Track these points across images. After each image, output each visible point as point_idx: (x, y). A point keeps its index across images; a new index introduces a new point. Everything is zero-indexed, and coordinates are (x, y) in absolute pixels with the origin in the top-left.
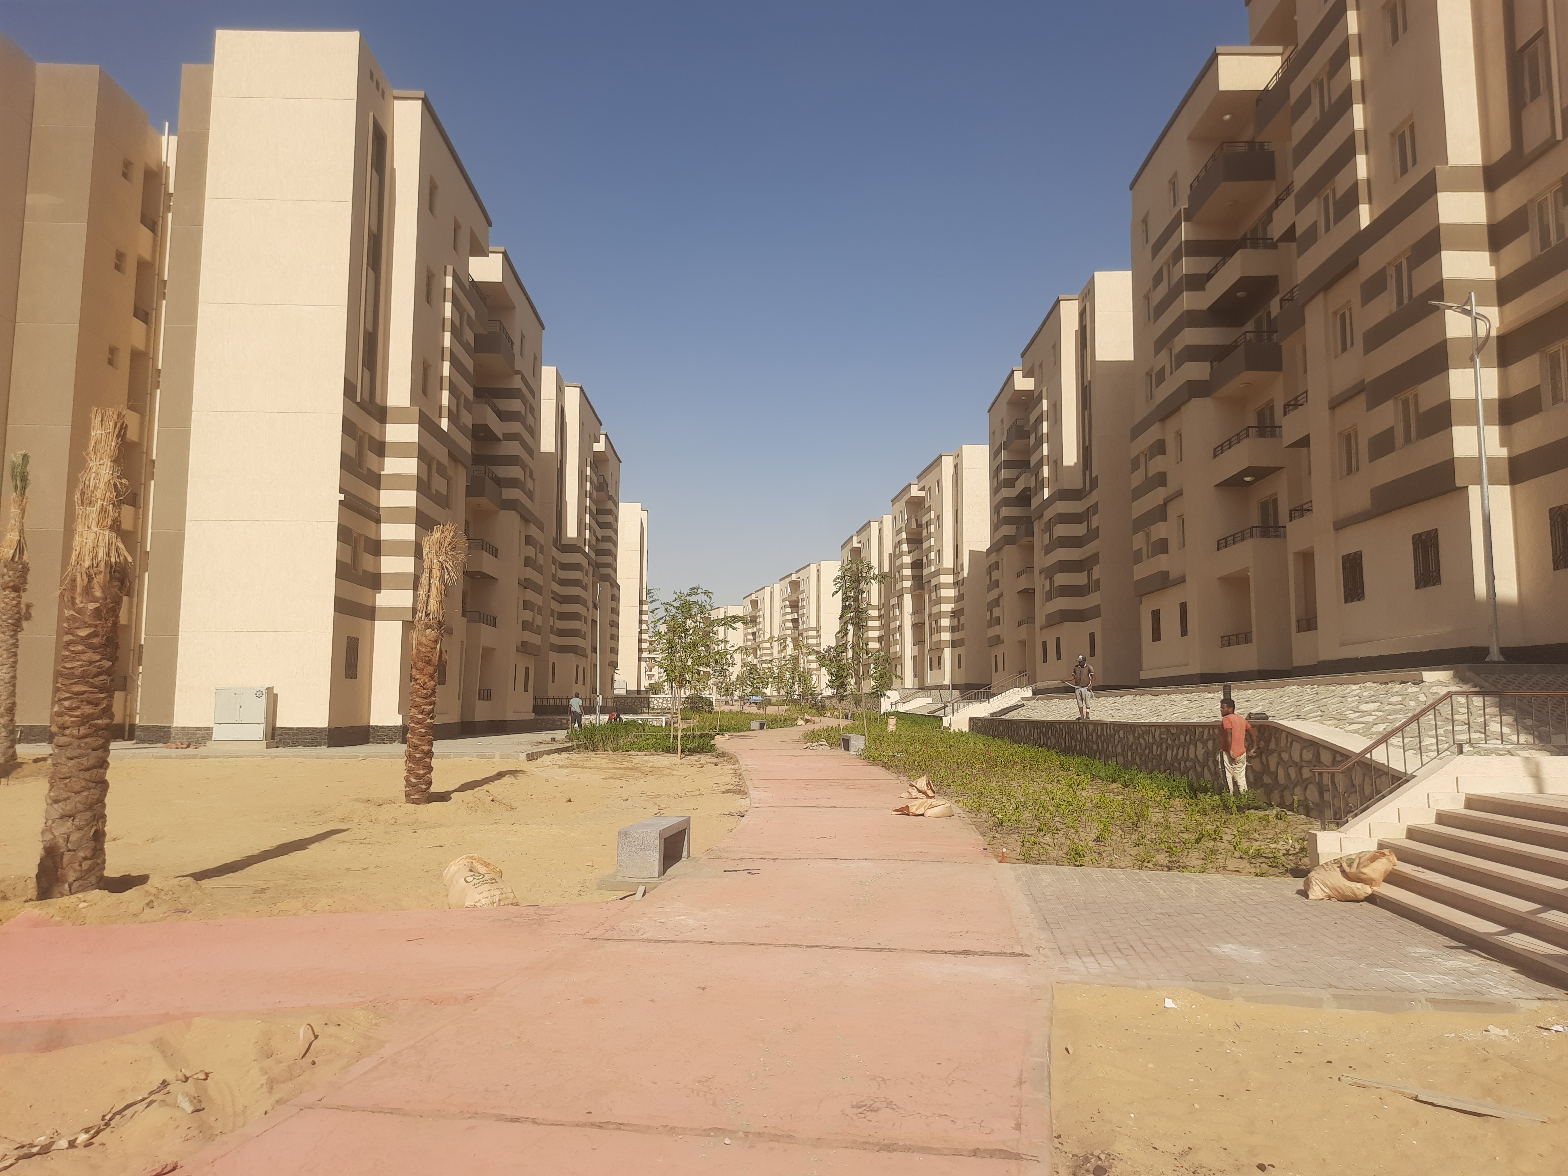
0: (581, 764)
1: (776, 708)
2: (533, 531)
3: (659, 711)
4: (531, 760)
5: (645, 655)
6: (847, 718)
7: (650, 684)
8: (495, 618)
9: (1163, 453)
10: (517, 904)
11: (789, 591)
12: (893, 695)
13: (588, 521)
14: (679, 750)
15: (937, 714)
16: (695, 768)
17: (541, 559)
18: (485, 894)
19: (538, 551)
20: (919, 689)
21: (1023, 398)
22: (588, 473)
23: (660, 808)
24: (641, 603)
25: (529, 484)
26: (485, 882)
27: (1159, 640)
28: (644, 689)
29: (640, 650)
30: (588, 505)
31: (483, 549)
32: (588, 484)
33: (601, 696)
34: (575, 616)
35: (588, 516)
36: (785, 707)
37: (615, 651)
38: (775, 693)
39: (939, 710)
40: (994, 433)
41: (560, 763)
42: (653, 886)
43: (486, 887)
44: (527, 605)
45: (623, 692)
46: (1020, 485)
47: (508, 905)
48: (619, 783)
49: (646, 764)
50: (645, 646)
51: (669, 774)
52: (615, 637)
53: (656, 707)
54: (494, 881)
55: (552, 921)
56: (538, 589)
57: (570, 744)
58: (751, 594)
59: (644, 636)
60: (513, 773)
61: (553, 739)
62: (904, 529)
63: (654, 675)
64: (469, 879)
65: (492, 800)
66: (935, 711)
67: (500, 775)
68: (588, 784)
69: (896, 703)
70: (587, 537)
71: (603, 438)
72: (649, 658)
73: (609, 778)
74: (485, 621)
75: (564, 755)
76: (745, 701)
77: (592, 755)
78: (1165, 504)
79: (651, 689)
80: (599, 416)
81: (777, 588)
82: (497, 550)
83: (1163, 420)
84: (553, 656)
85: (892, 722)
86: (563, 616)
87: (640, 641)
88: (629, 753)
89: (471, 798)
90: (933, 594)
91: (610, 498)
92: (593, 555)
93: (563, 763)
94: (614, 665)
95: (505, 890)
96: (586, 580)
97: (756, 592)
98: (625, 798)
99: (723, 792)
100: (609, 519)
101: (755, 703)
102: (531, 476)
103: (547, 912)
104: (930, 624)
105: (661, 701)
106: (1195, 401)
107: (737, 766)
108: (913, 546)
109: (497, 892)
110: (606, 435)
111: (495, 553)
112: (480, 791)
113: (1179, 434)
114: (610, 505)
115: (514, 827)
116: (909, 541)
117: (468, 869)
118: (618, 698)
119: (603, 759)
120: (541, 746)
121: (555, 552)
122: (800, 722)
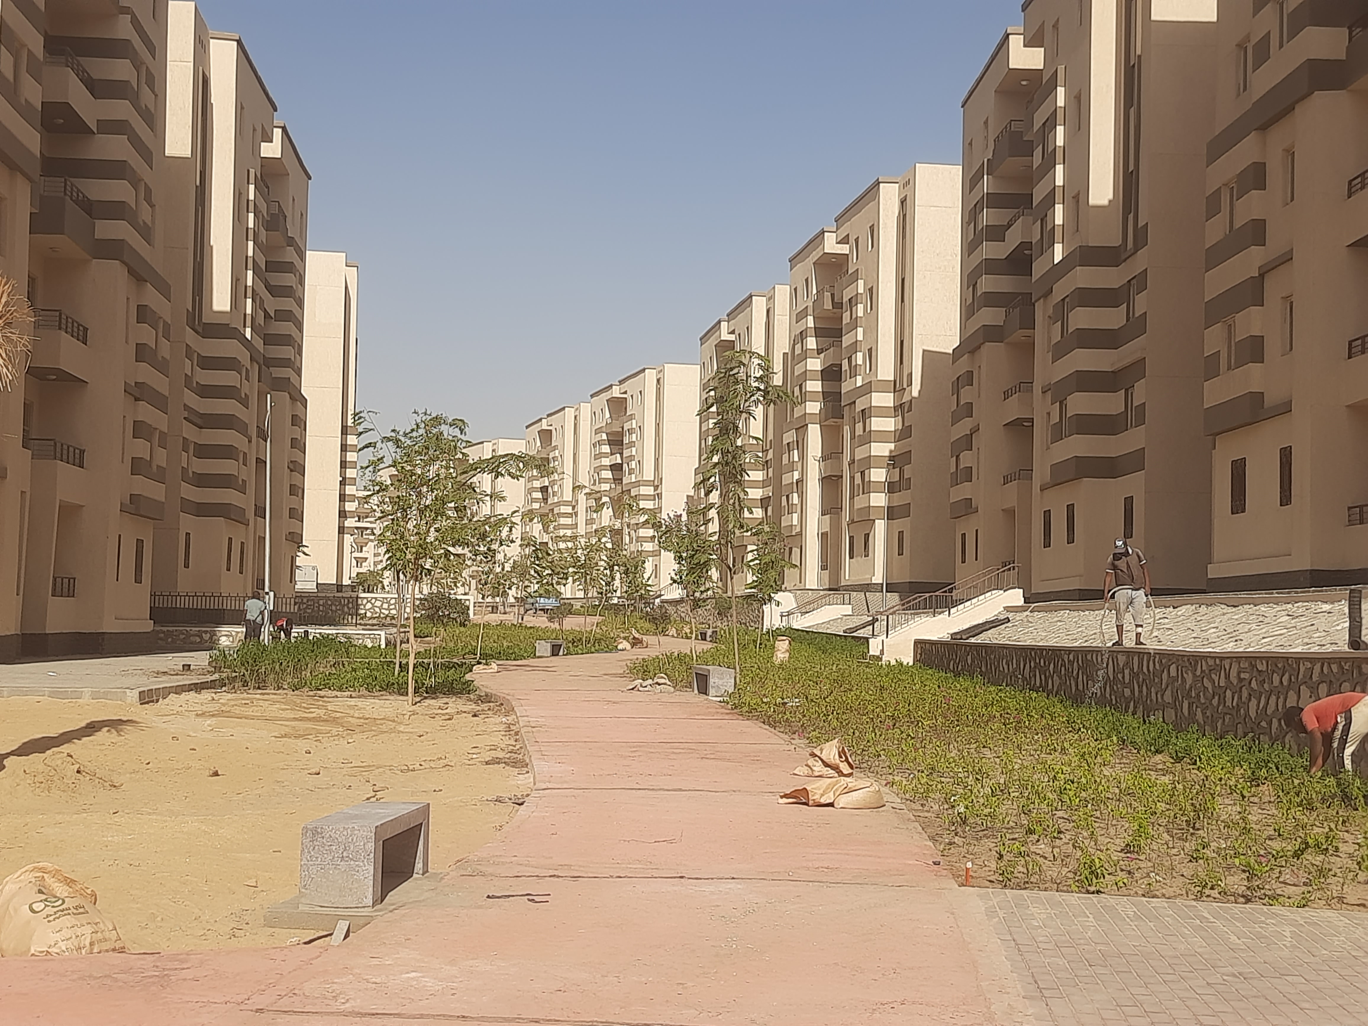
0: (237, 710)
1: (581, 619)
2: (152, 297)
3: (375, 622)
4: (147, 703)
5: (350, 523)
6: (704, 639)
7: (358, 574)
8: (82, 452)
9: (1262, 186)
10: (122, 950)
11: (608, 415)
12: (786, 600)
13: (250, 283)
14: (411, 690)
15: (861, 633)
16: (439, 721)
17: (165, 349)
18: (66, 933)
19: (160, 334)
20: (830, 590)
21: (1024, 83)
22: (251, 197)
23: (376, 788)
24: (345, 431)
25: (145, 214)
26: (65, 912)
27: (1243, 511)
28: (349, 582)
29: (343, 514)
30: (250, 253)
31: (60, 329)
32: (251, 216)
33: (272, 594)
34: (227, 452)
35: (250, 273)
36: (597, 619)
37: (297, 514)
38: (581, 594)
39: (864, 626)
40: (970, 144)
41: (198, 708)
42: (362, 921)
43: (67, 921)
44: (140, 430)
45: (312, 587)
46: (1014, 238)
47: (107, 951)
48: (303, 745)
49: (352, 712)
50: (350, 506)
51: (392, 731)
52: (297, 491)
53: (369, 614)
54: (81, 910)
55: (185, 980)
56: (160, 402)
57: (216, 676)
58: (540, 420)
59: (349, 490)
60: (115, 724)
61: (187, 667)
62: (810, 311)
63: (366, 559)
64: (38, 907)
65: (78, 772)
66: (857, 629)
67: (92, 728)
68: (249, 745)
69: (789, 614)
70: (249, 311)
71: (278, 133)
72: (357, 528)
73: (285, 736)
74: (65, 457)
75: (206, 695)
76: (527, 606)
77: (257, 695)
78: (1262, 276)
79: (360, 584)
80: (271, 95)
81: (586, 410)
82: (86, 330)
83: (1264, 128)
84: (187, 522)
85: (782, 649)
86: (204, 451)
87: (343, 498)
88: (321, 693)
89: (41, 767)
90: (859, 426)
91: (291, 242)
92: (259, 344)
93: (205, 709)
94: (296, 540)
95: (101, 925)
96: (245, 389)
97: (549, 415)
98: (314, 771)
99: (487, 763)
100: (288, 279)
101: (544, 610)
102: (148, 199)
103: (176, 965)
104: (852, 478)
105: (378, 604)
106: (1321, 98)
107: (511, 719)
108: (827, 341)
109: (88, 930)
110: (284, 129)
111: (82, 335)
112: (55, 756)
113: (1290, 153)
114: (290, 255)
115: (116, 818)
116: (819, 332)
117: (36, 889)
118: (301, 597)
119: (275, 702)
120: (165, 678)
121: (190, 336)
122: (624, 645)
